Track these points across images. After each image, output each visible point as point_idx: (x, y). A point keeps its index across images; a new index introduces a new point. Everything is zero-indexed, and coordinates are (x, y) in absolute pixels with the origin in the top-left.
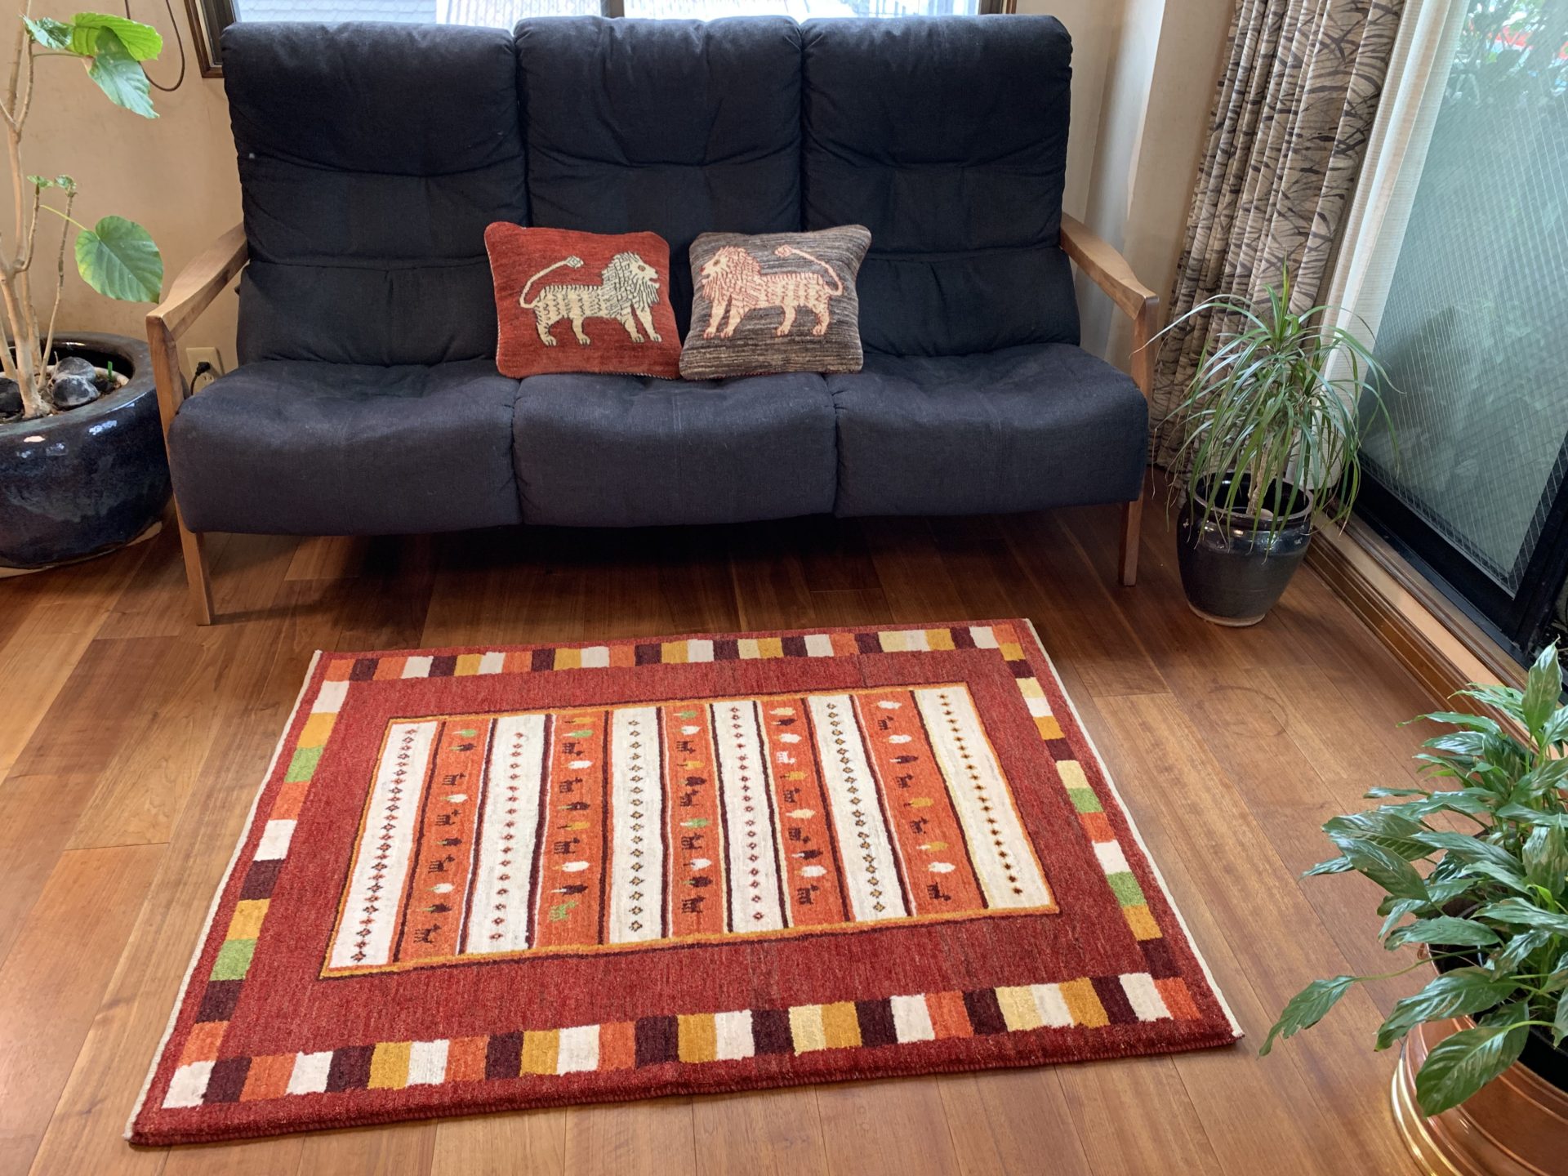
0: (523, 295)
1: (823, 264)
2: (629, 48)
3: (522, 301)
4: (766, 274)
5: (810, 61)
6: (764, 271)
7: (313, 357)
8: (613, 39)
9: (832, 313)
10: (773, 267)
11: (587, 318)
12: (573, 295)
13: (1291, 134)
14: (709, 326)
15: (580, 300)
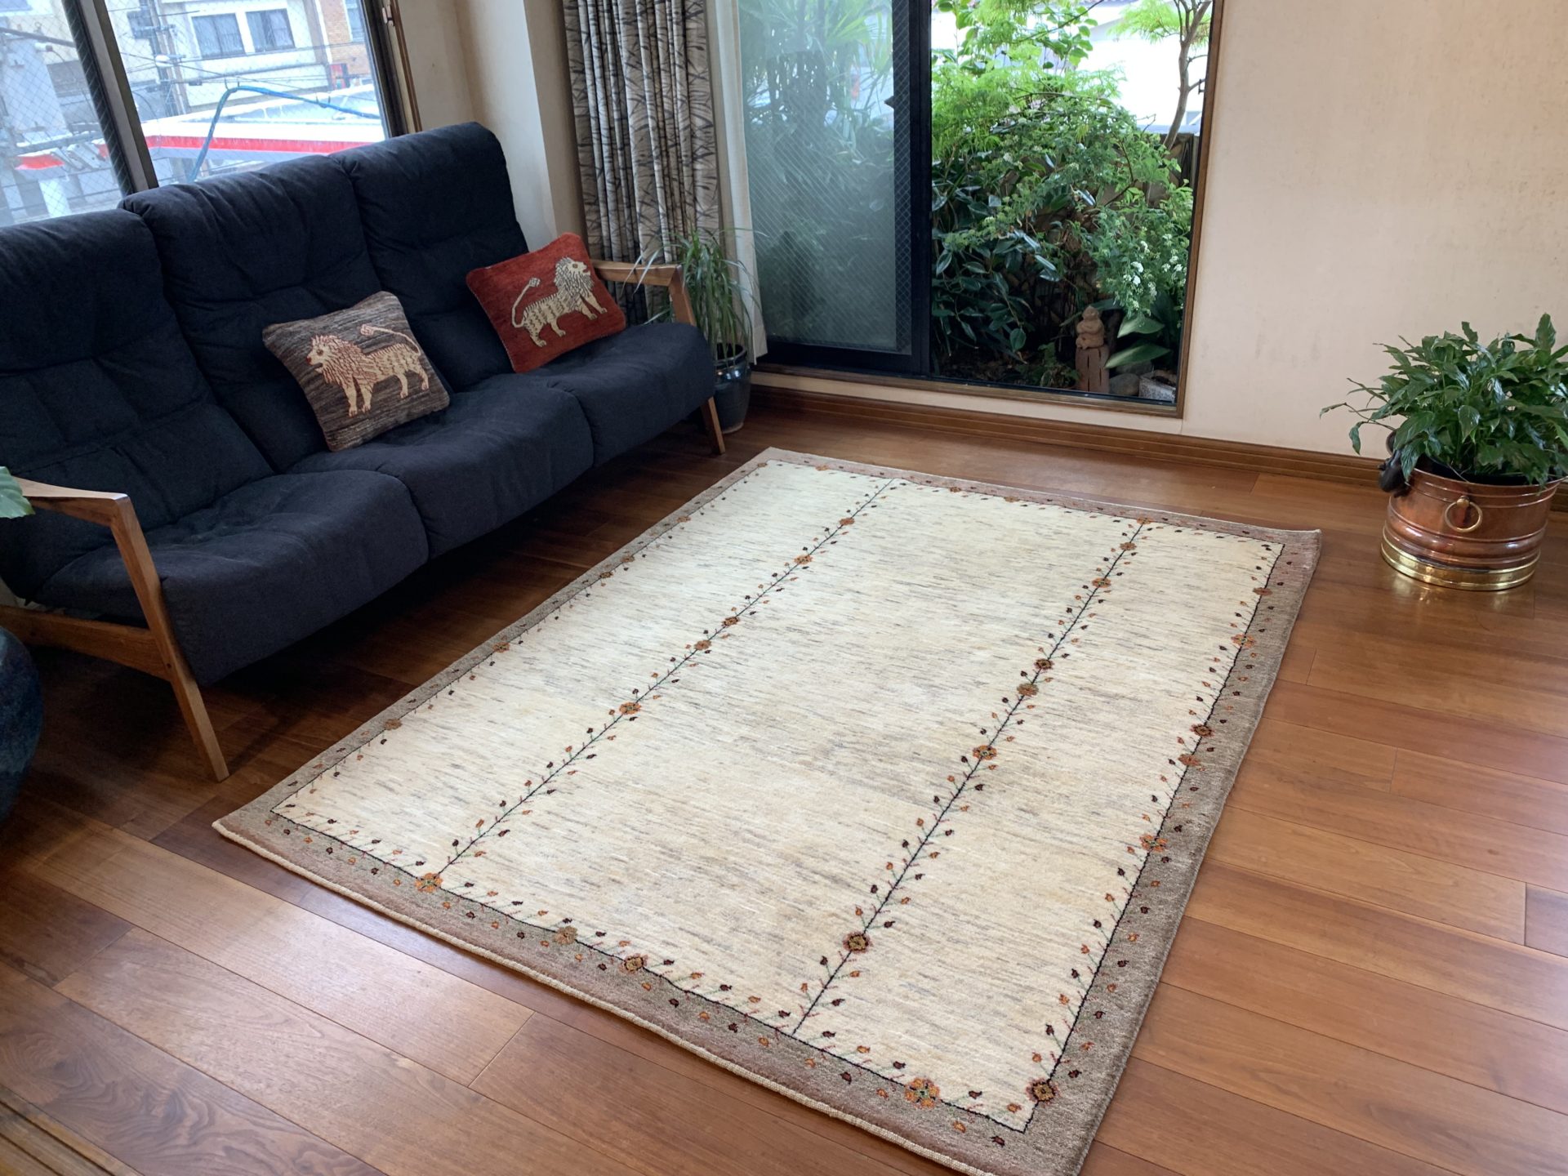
4: (369, 353)
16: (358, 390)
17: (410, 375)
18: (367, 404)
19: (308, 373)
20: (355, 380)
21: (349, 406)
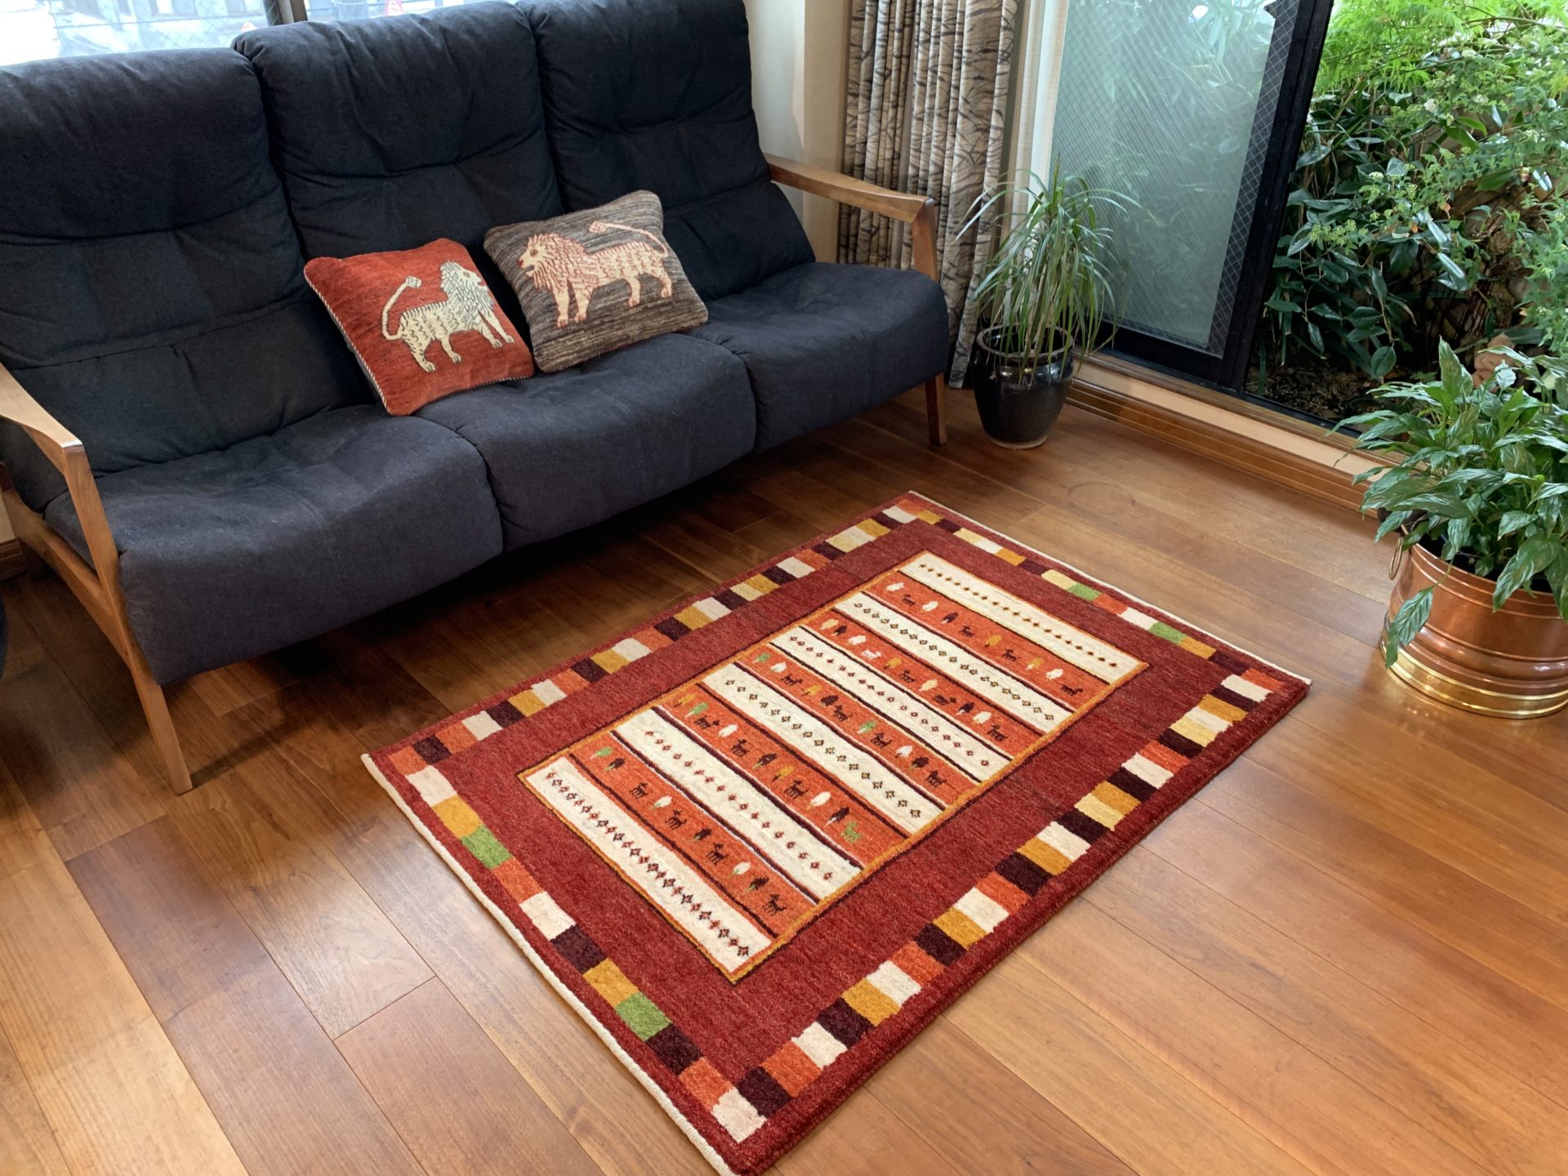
0: (384, 328)
1: (642, 231)
2: (367, 52)
3: (386, 333)
4: (593, 253)
5: (544, 42)
6: (589, 251)
7: (137, 462)
8: (348, 45)
9: (670, 274)
10: (596, 244)
11: (451, 335)
12: (430, 315)
13: (960, 51)
14: (559, 314)
15: (438, 318)
16: (572, 296)
17: (645, 278)
18: (582, 313)
20: (569, 284)
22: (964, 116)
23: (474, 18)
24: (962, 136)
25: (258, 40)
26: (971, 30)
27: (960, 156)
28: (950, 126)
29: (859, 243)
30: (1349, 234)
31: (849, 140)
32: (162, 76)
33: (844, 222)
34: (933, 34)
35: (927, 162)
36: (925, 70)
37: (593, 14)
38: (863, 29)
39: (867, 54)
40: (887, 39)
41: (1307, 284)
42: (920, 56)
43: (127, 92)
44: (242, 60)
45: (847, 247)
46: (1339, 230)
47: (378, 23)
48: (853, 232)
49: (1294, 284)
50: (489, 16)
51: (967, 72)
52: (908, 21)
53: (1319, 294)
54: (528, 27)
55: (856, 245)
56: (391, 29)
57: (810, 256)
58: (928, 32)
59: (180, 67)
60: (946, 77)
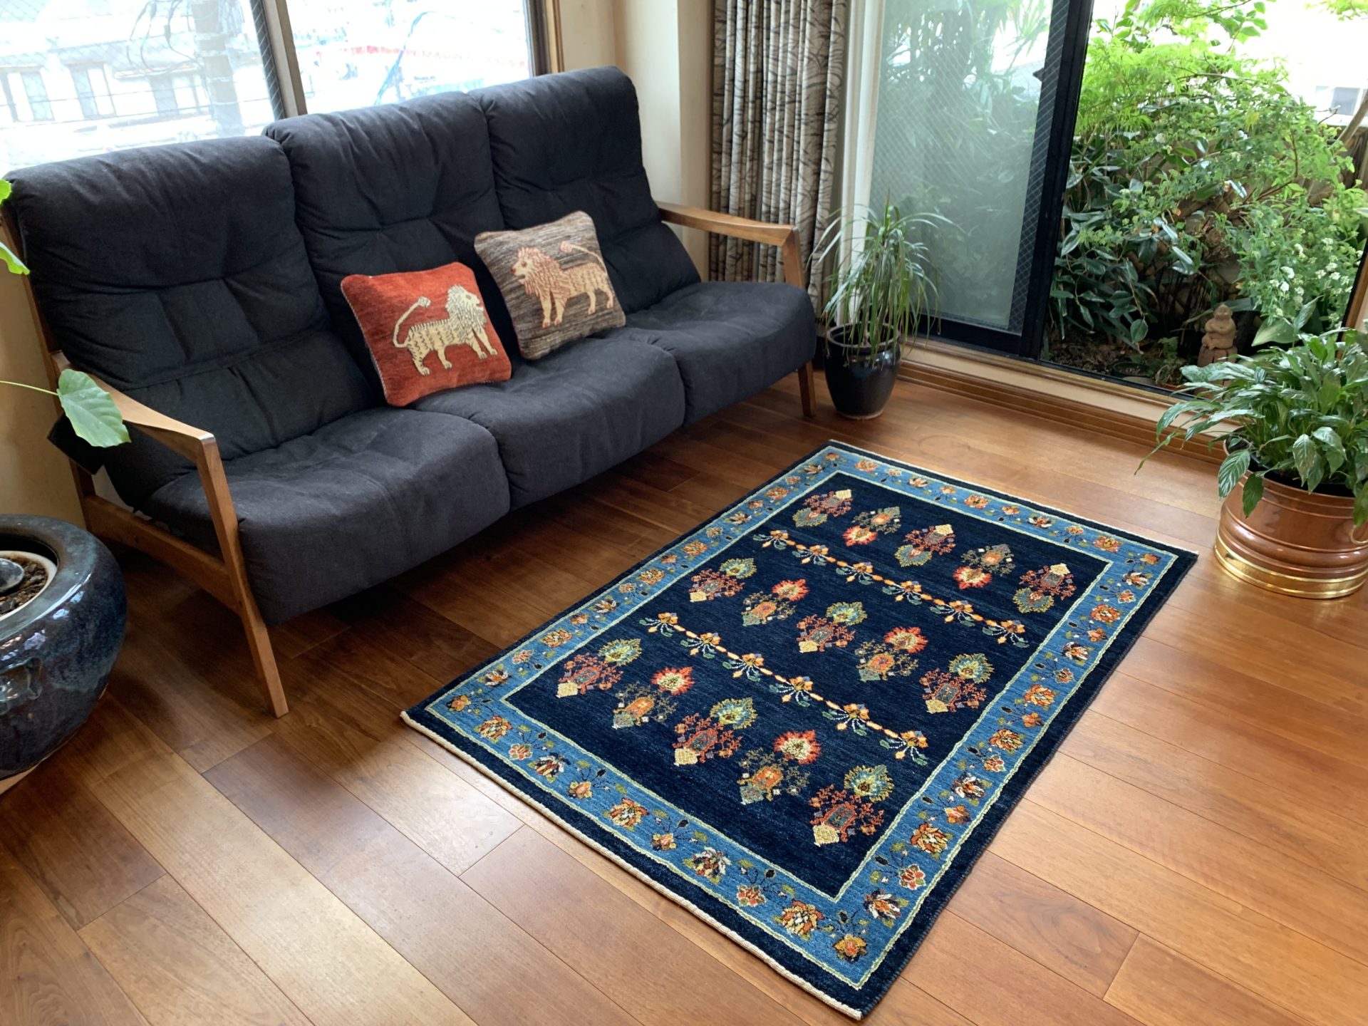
0: (396, 337)
1: (594, 254)
2: (364, 134)
3: (396, 343)
4: (566, 269)
5: (493, 121)
8: (349, 129)
11: (447, 347)
12: (432, 330)
13: (800, 115)
15: (438, 333)
16: (553, 304)
17: (599, 293)
18: (559, 318)
19: (512, 283)
20: (551, 294)
21: (543, 317)
22: (805, 164)
23: (440, 105)
24: (804, 179)
25: (285, 128)
26: (808, 98)
27: (803, 194)
28: (794, 172)
29: (727, 266)
30: (1108, 235)
31: (715, 188)
32: (218, 159)
33: (714, 252)
34: (778, 103)
35: (778, 202)
36: (772, 131)
37: (526, 98)
38: (723, 102)
39: (728, 121)
40: (744, 109)
41: (1075, 277)
42: (768, 120)
43: (190, 171)
44: (275, 144)
45: (717, 271)
46: (1100, 233)
47: (369, 112)
48: (721, 259)
49: (1065, 278)
50: (452, 103)
51: (806, 130)
52: (759, 94)
53: (1083, 286)
54: (480, 109)
55: (724, 268)
56: (380, 116)
57: (698, 279)
58: (774, 102)
59: (229, 151)
60: (791, 135)
